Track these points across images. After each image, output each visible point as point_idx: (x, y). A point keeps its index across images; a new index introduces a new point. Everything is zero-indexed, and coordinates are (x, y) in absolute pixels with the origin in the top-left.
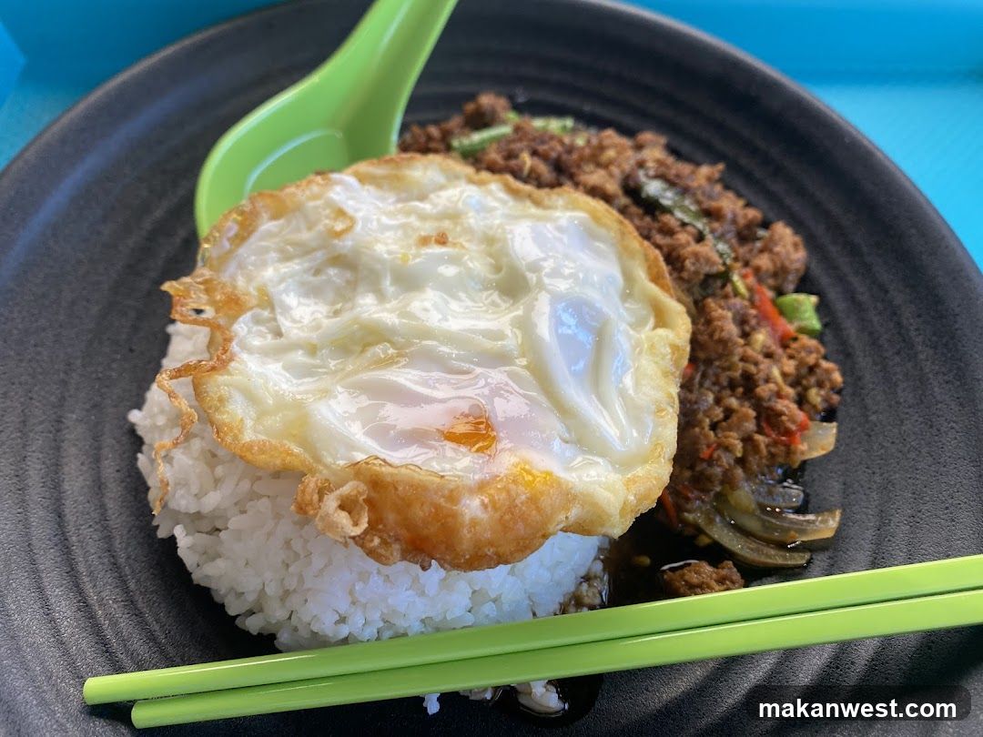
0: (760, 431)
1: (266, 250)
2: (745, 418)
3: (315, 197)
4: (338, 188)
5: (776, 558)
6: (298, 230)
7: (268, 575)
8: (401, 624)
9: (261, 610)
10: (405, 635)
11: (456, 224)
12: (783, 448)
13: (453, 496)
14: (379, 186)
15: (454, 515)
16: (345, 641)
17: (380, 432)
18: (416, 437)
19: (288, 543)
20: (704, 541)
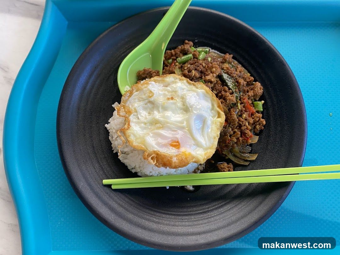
0: (241, 136)
1: (135, 99)
2: (238, 134)
3: (146, 87)
4: (150, 85)
5: (242, 163)
6: (142, 95)
7: (137, 164)
8: (162, 174)
9: (135, 168)
10: (162, 175)
11: (176, 94)
12: (246, 141)
13: (171, 158)
14: (159, 83)
15: (171, 161)
16: (151, 176)
17: (158, 144)
18: (165, 146)
19: (141, 159)
20: (227, 158)
